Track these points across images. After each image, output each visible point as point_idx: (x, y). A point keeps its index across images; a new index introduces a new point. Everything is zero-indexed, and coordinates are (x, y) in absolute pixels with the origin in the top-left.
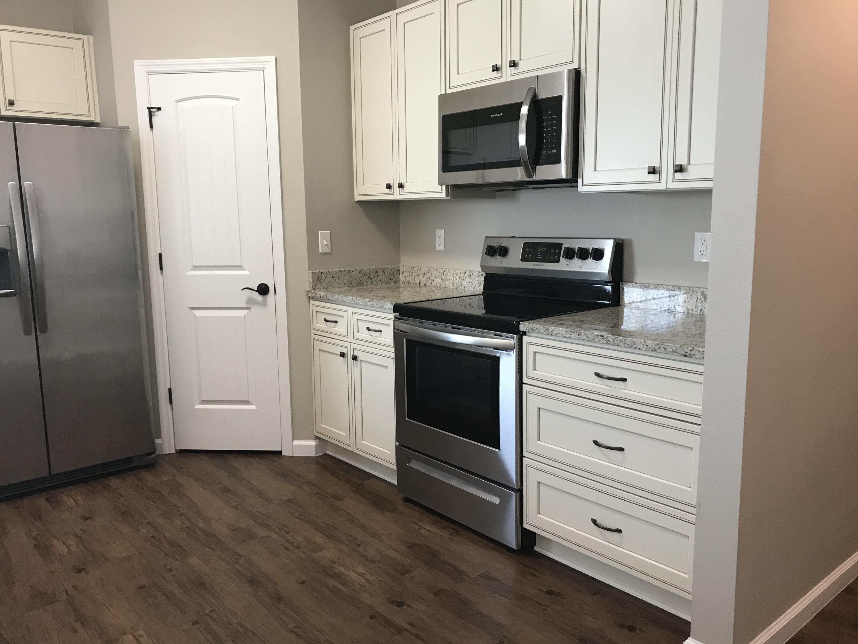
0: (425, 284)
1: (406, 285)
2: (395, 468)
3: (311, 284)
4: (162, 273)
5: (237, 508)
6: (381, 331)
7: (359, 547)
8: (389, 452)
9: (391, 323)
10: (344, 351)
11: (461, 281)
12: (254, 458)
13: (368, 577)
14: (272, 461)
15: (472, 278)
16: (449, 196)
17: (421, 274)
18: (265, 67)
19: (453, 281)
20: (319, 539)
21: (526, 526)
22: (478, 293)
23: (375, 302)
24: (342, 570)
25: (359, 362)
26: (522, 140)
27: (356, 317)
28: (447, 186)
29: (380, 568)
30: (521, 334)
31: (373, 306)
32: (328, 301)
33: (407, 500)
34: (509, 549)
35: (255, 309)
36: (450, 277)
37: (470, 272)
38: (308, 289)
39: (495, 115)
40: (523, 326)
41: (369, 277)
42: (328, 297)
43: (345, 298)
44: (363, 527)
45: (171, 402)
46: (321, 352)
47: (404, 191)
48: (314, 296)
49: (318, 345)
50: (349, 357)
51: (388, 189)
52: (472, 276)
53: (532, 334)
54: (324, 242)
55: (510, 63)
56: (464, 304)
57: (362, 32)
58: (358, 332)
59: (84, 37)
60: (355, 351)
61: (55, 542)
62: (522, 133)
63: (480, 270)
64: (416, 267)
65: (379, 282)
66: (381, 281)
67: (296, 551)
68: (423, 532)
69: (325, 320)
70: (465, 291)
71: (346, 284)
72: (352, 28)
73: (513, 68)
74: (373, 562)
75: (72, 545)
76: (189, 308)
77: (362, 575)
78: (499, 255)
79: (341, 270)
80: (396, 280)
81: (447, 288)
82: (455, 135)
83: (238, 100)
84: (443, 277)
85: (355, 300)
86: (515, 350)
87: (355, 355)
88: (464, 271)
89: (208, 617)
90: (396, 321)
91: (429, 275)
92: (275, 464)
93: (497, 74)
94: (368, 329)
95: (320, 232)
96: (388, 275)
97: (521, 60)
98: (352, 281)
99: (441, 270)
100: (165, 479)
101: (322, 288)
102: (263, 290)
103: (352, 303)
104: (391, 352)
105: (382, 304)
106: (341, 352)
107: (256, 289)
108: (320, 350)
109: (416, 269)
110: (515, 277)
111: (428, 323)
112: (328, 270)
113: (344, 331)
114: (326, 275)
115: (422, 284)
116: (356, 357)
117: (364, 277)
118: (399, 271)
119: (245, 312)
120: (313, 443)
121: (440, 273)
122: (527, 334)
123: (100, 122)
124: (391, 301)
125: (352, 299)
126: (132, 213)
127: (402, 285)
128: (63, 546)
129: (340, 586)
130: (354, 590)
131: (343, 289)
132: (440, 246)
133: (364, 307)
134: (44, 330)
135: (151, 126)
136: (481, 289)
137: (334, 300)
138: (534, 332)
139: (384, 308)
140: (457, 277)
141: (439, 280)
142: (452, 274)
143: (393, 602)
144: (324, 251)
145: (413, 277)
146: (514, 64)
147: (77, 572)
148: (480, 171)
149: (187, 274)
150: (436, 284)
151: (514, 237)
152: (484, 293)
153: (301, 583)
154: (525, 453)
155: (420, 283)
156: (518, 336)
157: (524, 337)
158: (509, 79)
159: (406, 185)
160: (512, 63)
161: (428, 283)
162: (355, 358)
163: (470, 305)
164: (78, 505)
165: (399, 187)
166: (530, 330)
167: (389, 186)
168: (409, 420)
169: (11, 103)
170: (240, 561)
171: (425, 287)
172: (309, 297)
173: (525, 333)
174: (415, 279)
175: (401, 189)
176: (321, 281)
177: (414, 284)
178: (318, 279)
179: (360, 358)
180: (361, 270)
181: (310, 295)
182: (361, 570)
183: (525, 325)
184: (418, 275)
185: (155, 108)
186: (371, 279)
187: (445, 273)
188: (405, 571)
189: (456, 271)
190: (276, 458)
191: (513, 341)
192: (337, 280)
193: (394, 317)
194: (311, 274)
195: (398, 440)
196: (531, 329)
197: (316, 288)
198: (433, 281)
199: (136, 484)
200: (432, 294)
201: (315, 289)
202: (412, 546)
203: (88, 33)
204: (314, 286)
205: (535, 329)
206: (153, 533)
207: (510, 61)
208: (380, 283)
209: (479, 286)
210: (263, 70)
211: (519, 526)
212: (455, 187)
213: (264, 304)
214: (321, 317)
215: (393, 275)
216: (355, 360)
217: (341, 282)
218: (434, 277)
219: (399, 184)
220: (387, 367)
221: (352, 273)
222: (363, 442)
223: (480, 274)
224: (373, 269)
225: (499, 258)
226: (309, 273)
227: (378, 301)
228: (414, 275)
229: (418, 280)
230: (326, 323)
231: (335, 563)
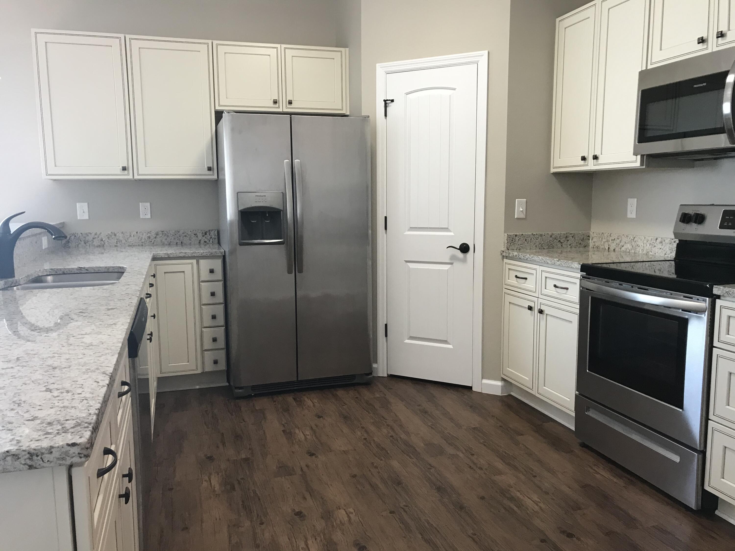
0: (614, 250)
1: (596, 249)
2: (573, 414)
3: (506, 245)
4: (386, 233)
5: (432, 428)
6: (567, 289)
7: (535, 478)
8: (569, 400)
9: (578, 281)
10: (532, 305)
11: (651, 247)
12: (448, 389)
13: (542, 505)
14: (463, 394)
15: (664, 244)
16: (643, 166)
17: (611, 240)
18: (479, 61)
19: (644, 247)
20: (500, 465)
21: (707, 488)
22: (669, 259)
23: (563, 262)
24: (518, 494)
25: (545, 316)
26: (727, 108)
27: (545, 275)
28: (642, 156)
29: (553, 499)
30: (714, 298)
31: (561, 265)
32: (520, 260)
33: (584, 445)
34: (687, 508)
35: (457, 265)
36: (640, 243)
37: (662, 238)
38: (503, 250)
39: (698, 86)
40: (717, 290)
41: (560, 241)
42: (520, 257)
43: (535, 257)
44: (539, 461)
45: (386, 336)
46: (511, 305)
47: (598, 162)
48: (507, 255)
49: (509, 299)
50: (536, 311)
51: (583, 161)
52: (663, 242)
53: (728, 298)
54: (520, 209)
55: (717, 35)
56: (653, 270)
57: (567, 22)
58: (546, 289)
59: (342, 49)
60: (541, 305)
61: (297, 431)
62: (727, 101)
63: (673, 237)
64: (606, 233)
65: (568, 245)
66: (571, 245)
67: (479, 471)
68: (598, 476)
69: (516, 277)
70: (655, 257)
71: (537, 246)
72: (558, 20)
73: (720, 39)
74: (547, 493)
75: (309, 435)
76: (404, 261)
77: (536, 503)
78: (695, 222)
79: (534, 233)
80: (585, 245)
81: (637, 253)
82: (653, 107)
83: (455, 90)
84: (633, 243)
85: (545, 260)
86: (706, 313)
87: (541, 309)
88: (656, 238)
89: (402, 510)
90: (582, 280)
91: (618, 241)
92: (466, 397)
93: (702, 46)
94: (555, 286)
95: (517, 200)
96: (578, 240)
97: (729, 30)
98: (543, 244)
99: (631, 236)
100: (378, 396)
101: (515, 249)
102: (464, 248)
103: (542, 262)
104: (576, 308)
105: (570, 264)
106: (529, 306)
107: (458, 248)
108: (510, 303)
109: (605, 235)
110: (711, 244)
111: (616, 283)
112: (521, 234)
113: (533, 287)
114: (520, 237)
115: (612, 249)
116: (543, 311)
117: (555, 240)
118: (589, 236)
119: (449, 266)
120: (499, 383)
121: (630, 240)
122: (722, 298)
123: (349, 114)
124: (579, 261)
125: (542, 258)
126: (367, 187)
127: (591, 249)
128: (302, 435)
129: (515, 508)
130: (527, 513)
131: (534, 251)
132: (632, 213)
133: (553, 265)
134: (301, 271)
135: (386, 115)
136: (672, 255)
137: (526, 259)
138: (730, 296)
139: (571, 267)
140: (647, 243)
141: (628, 246)
142: (643, 240)
143: (563, 532)
144: (519, 217)
145: (603, 242)
146: (721, 35)
147: (310, 456)
148: (679, 140)
149: (405, 233)
150: (625, 249)
151: (713, 205)
152: (675, 260)
153: (481, 498)
154: (711, 416)
155: (609, 248)
156: (711, 299)
157: (717, 301)
158: (715, 49)
159: (601, 157)
160: (719, 34)
161: (617, 248)
162: (541, 312)
163: (660, 270)
164: (314, 406)
165: (594, 159)
166: (725, 294)
167: (584, 159)
168: (590, 372)
169: (290, 103)
170: (431, 471)
171: (613, 252)
172: (503, 256)
173: (719, 297)
174: (605, 245)
175: (595, 160)
176: (515, 243)
177: (603, 249)
178: (512, 241)
179: (546, 312)
180: (553, 234)
181: (504, 254)
182: (535, 498)
183: (720, 288)
184: (608, 241)
185: (390, 100)
186: (561, 242)
187: (635, 239)
188: (577, 507)
189: (647, 237)
190: (466, 392)
191: (705, 304)
192: (529, 242)
193: (581, 276)
194: (506, 236)
195: (578, 389)
196: (726, 292)
197: (510, 249)
198: (623, 246)
199: (356, 397)
200: (620, 258)
201: (508, 249)
202: (585, 487)
203: (345, 46)
204: (508, 247)
205: (731, 293)
206: (366, 435)
207: (718, 32)
208: (570, 247)
209: (671, 253)
210: (477, 63)
211: (700, 487)
212: (650, 156)
213: (464, 261)
214: (513, 274)
215: (582, 240)
216: (541, 314)
217: (532, 245)
218: (624, 243)
219: (593, 156)
220: (572, 322)
221: (544, 237)
222: (544, 387)
223: (672, 241)
224: (564, 234)
225: (694, 225)
226: (505, 235)
227: (566, 261)
228: (604, 240)
229: (608, 246)
230: (517, 280)
231: (512, 487)
